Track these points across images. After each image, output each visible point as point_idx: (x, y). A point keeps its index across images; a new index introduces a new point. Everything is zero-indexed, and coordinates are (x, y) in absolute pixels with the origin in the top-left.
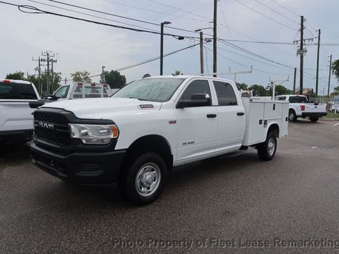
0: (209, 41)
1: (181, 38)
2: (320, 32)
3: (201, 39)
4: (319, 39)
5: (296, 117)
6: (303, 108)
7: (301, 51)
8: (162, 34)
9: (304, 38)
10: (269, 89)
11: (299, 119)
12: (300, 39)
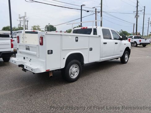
0: (99, 12)
1: (88, 11)
2: (145, 8)
3: (96, 12)
4: (144, 11)
5: (137, 45)
6: (140, 41)
7: (137, 16)
8: (81, 10)
9: (138, 10)
10: (120, 33)
11: (138, 46)
12: (136, 11)
